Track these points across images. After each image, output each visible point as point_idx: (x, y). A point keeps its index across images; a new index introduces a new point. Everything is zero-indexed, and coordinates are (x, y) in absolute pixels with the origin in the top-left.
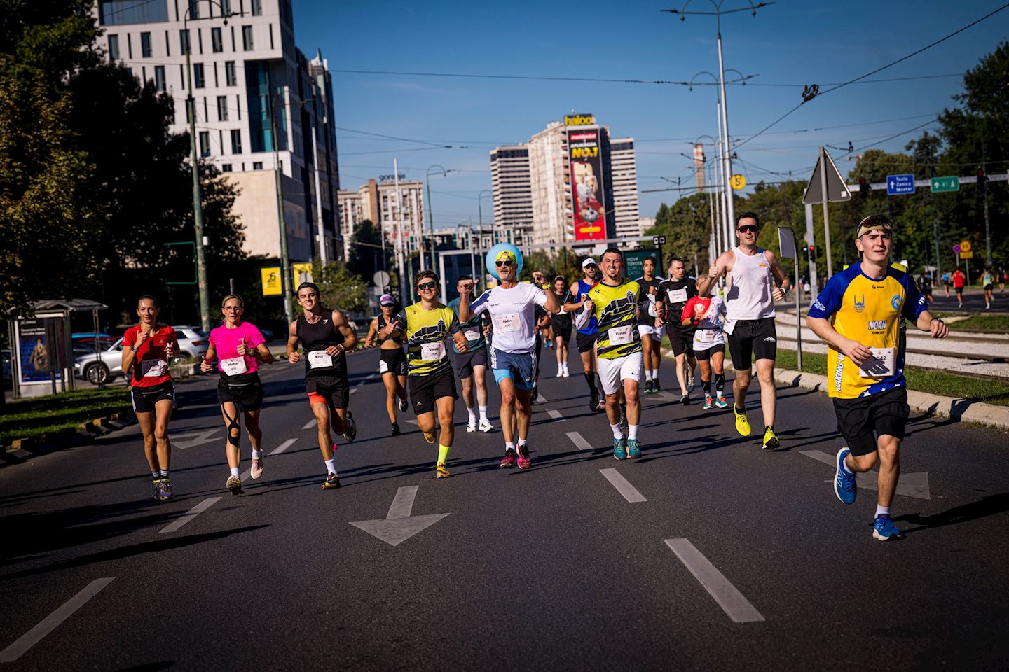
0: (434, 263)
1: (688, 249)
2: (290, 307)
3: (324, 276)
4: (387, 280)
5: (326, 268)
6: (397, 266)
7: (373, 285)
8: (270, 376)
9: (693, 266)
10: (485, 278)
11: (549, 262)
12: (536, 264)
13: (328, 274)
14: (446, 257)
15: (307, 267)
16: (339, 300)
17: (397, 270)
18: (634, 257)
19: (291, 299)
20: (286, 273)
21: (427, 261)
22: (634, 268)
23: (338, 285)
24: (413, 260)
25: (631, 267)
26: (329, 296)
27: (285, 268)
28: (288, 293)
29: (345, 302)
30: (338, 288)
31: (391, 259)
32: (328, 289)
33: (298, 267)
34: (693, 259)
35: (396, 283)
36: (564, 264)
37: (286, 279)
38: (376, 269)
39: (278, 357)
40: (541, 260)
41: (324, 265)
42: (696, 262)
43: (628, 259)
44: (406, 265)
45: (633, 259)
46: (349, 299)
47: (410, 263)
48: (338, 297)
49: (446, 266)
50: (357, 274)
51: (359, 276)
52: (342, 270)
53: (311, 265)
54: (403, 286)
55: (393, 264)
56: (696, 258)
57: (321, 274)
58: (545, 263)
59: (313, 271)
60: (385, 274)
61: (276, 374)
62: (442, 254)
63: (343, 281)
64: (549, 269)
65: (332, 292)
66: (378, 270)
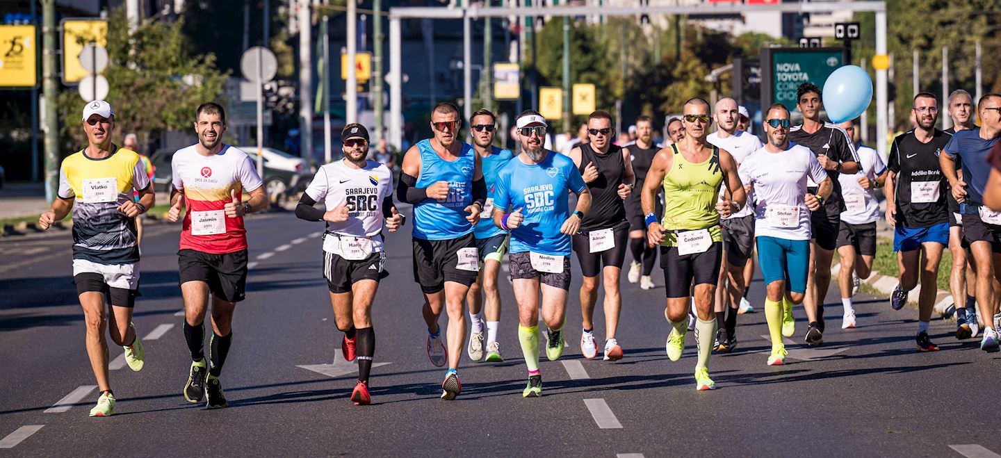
0: (377, 33)
1: (964, 28)
2: (52, 115)
3: (132, 52)
4: (271, 67)
5: (138, 35)
6: (292, 29)
7: (238, 75)
8: (14, 266)
9: (973, 71)
10: (492, 74)
11: (645, 40)
12: (613, 42)
13: (141, 47)
14: (406, 22)
15: (97, 29)
16: (162, 108)
17: (294, 41)
18: (792, 62)
19: (56, 98)
20: (48, 40)
21: (363, 26)
22: (791, 86)
23: (161, 74)
24: (331, 21)
25: (785, 84)
26: (141, 98)
27: (46, 29)
28: (48, 85)
29: (176, 113)
30: (162, 80)
31: (282, 10)
32: (140, 82)
33: (74, 27)
34: (974, 53)
35: (289, 69)
36: (674, 51)
37: (46, 52)
38: (246, 43)
39: (22, 226)
40: (626, 35)
41: (133, 29)
42: (977, 63)
43: (779, 67)
44: (315, 30)
45: (790, 67)
46: (184, 105)
47: (324, 27)
48: (160, 101)
49: (405, 38)
50: (206, 54)
51: (210, 58)
52: (174, 40)
53: (104, 25)
54: (305, 75)
55: (283, 24)
56: (979, 52)
57: (127, 47)
58: (633, 43)
59: (107, 39)
60: (268, 56)
61: (26, 263)
62: (397, 13)
63: (174, 65)
64: (641, 56)
65: (148, 87)
66: (252, 45)
